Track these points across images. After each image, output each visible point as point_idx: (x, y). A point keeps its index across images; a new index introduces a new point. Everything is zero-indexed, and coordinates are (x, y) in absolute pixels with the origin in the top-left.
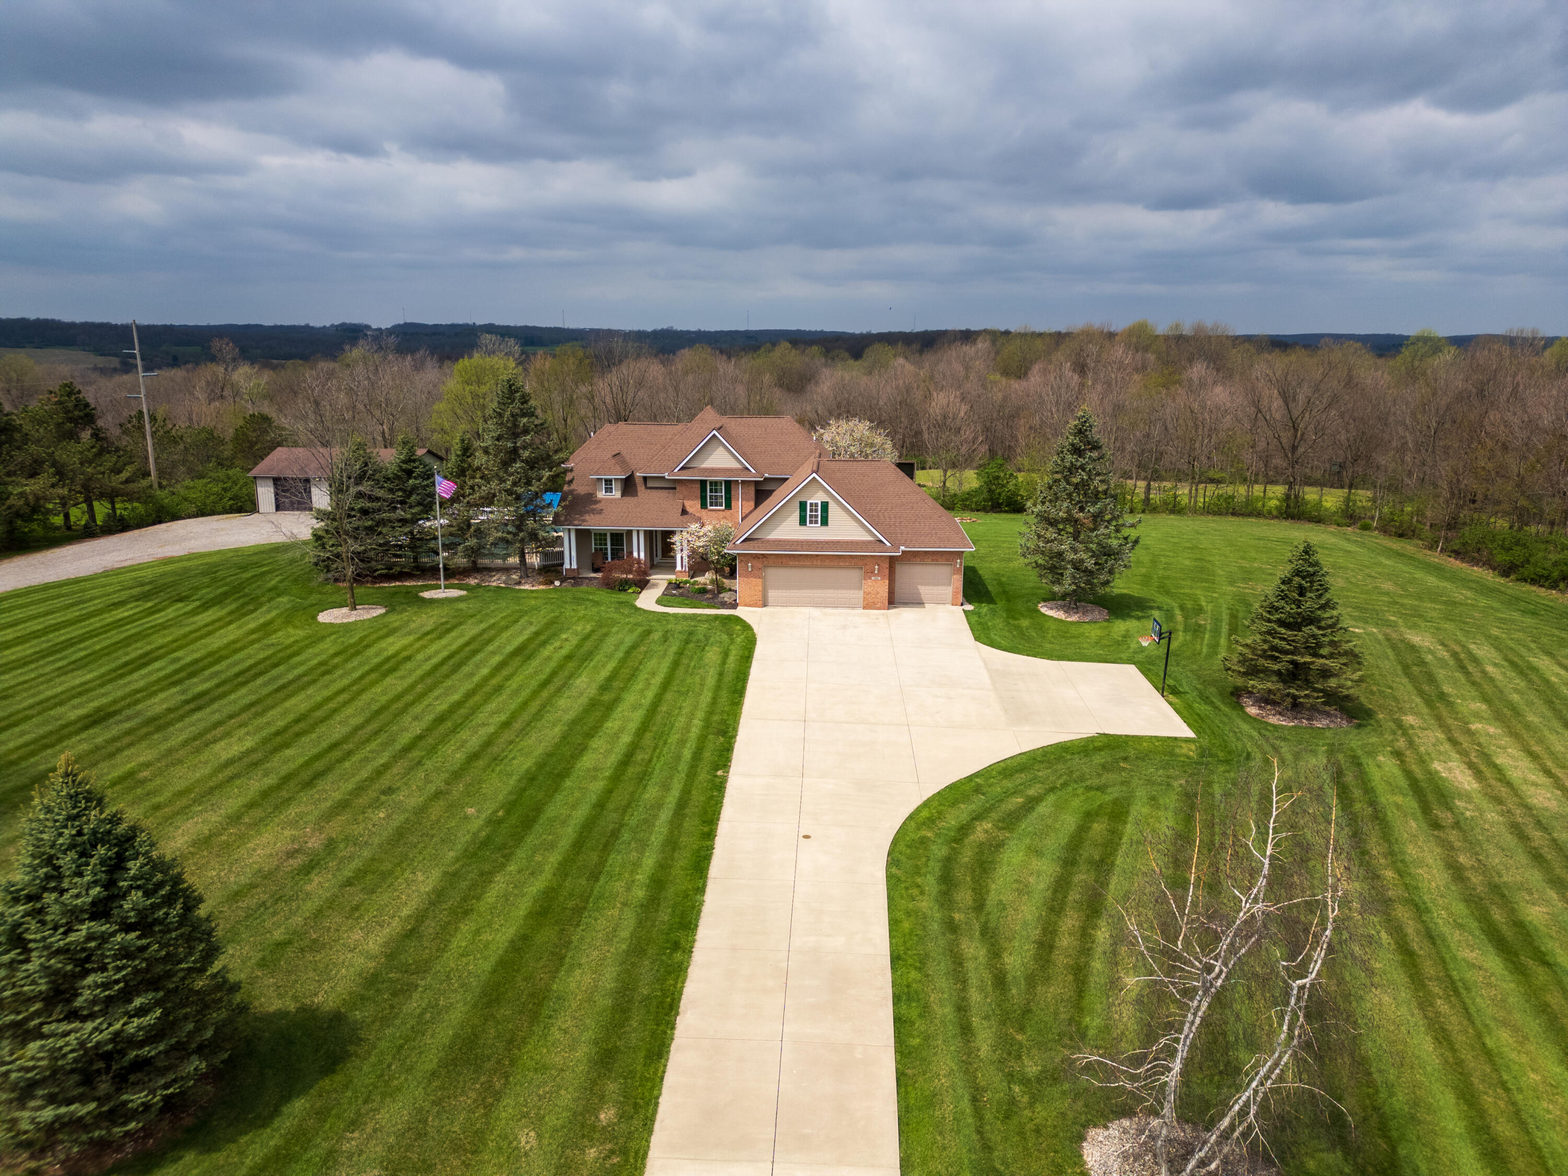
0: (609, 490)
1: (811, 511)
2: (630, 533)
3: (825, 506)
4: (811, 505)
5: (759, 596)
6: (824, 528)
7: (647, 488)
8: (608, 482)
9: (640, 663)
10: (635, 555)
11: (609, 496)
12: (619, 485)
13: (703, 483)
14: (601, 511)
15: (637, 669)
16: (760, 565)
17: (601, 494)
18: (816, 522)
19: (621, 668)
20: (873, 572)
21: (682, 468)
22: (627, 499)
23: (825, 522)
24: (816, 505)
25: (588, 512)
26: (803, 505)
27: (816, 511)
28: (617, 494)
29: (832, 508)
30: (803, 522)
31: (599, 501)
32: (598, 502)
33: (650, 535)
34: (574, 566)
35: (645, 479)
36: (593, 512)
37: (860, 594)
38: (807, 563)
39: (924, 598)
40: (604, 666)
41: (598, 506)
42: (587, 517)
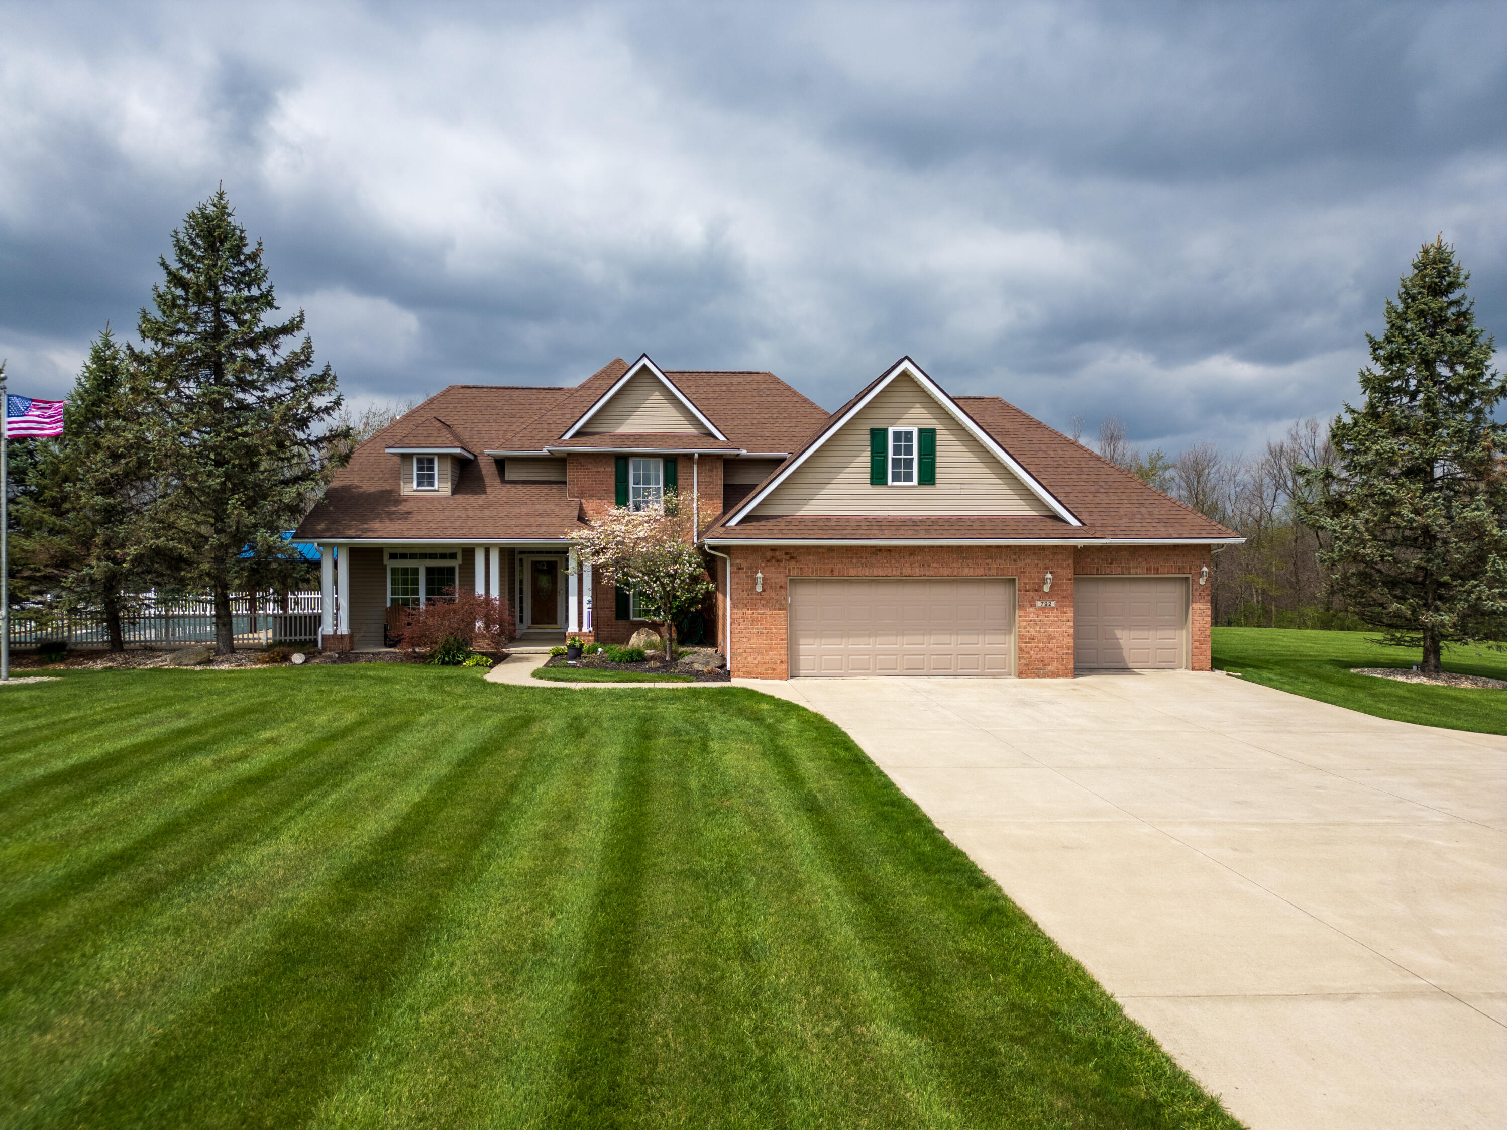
0: (426, 479)
1: (897, 450)
2: (468, 553)
3: (928, 438)
4: (897, 436)
5: (779, 653)
6: (927, 490)
7: (504, 481)
8: (426, 463)
9: (513, 788)
10: (480, 590)
11: (425, 492)
12: (448, 466)
13: (621, 461)
14: (407, 515)
15: (503, 804)
16: (782, 579)
17: (410, 488)
18: (908, 477)
19: (441, 803)
20: (1038, 590)
21: (578, 434)
22: (461, 498)
23: (928, 477)
24: (909, 435)
25: (379, 517)
26: (878, 437)
27: (909, 450)
28: (442, 487)
29: (945, 442)
30: (878, 477)
31: (406, 500)
32: (400, 501)
33: (510, 556)
34: (344, 630)
35: (501, 463)
36: (390, 516)
37: (1010, 643)
38: (892, 571)
39: (1130, 656)
40: (377, 802)
41: (404, 507)
42: (376, 525)
